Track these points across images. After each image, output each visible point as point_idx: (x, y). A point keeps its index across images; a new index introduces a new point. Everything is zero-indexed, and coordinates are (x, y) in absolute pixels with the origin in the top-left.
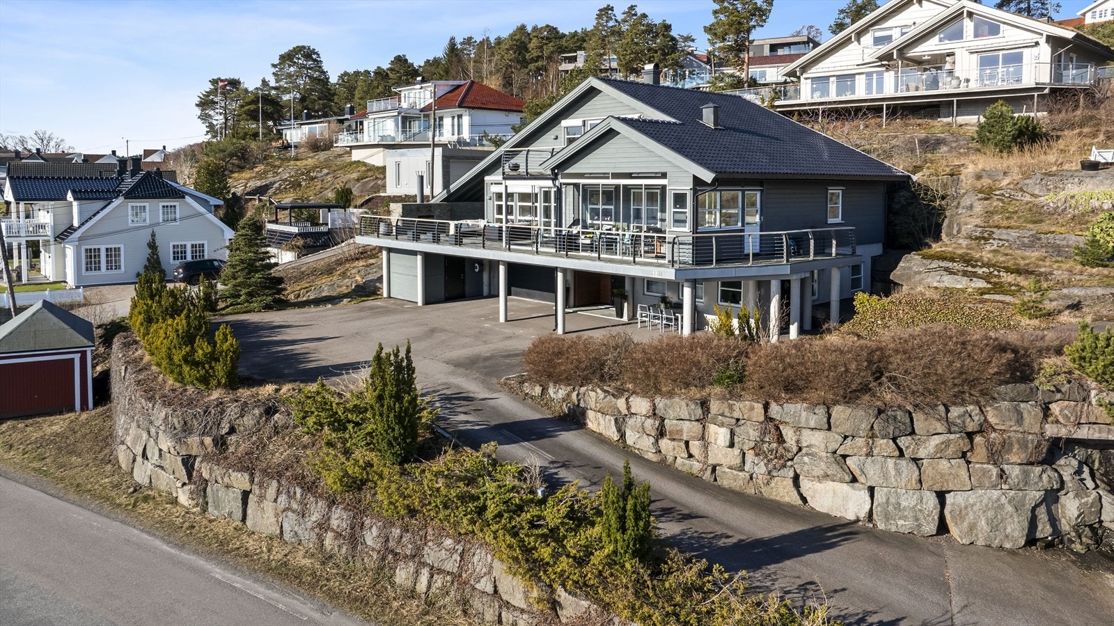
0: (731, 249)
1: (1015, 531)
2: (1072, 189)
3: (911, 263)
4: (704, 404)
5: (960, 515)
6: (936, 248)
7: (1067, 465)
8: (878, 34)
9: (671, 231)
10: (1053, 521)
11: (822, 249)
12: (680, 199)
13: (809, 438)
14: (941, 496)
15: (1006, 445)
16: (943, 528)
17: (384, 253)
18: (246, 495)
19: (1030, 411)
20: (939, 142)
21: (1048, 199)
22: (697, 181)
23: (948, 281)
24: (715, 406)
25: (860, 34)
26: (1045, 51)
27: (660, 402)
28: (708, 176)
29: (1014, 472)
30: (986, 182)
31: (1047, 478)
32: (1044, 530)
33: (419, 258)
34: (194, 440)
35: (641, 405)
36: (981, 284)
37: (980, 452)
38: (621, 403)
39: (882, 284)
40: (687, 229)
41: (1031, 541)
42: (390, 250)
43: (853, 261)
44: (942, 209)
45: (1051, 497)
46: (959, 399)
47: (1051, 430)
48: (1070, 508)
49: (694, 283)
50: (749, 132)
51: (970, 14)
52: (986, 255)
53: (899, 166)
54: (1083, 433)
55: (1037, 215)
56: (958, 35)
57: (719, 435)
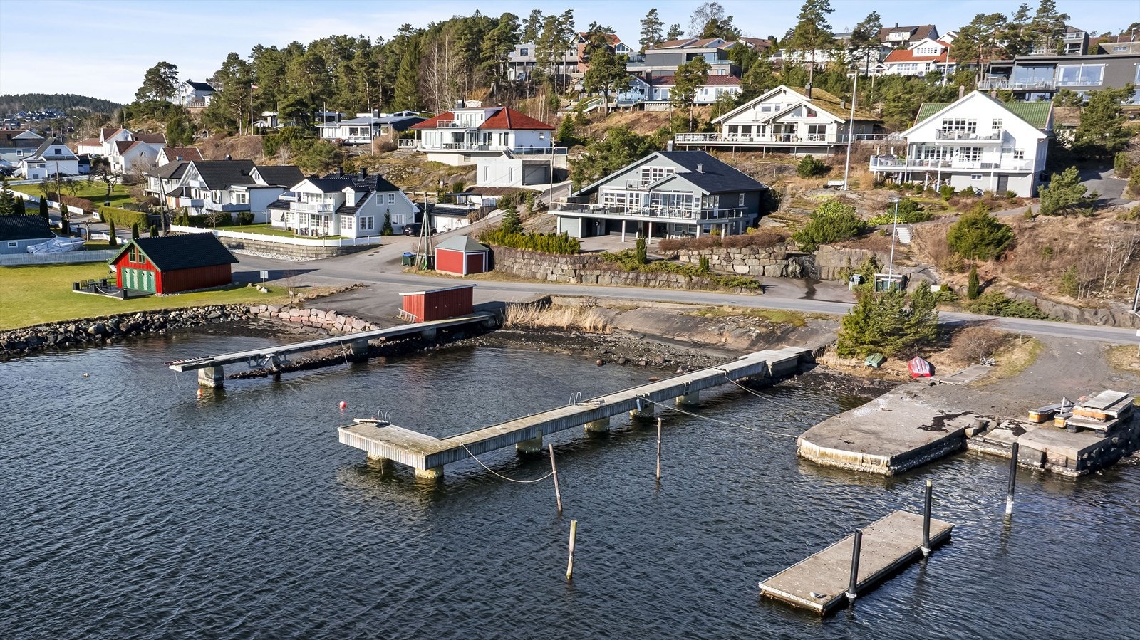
0: (711, 215)
1: (779, 273)
2: (819, 195)
3: (765, 219)
4: (712, 251)
5: (767, 271)
6: (773, 214)
7: (790, 260)
8: (764, 106)
9: (694, 209)
10: (787, 271)
11: (738, 214)
12: (697, 200)
13: (737, 256)
14: (764, 267)
15: (778, 255)
16: (764, 274)
17: (559, 218)
18: (598, 276)
19: (783, 248)
20: (786, 169)
21: (811, 198)
22: (703, 194)
23: (775, 224)
24: (715, 251)
25: (754, 105)
26: (835, 126)
27: (701, 251)
28: (708, 193)
29: (779, 261)
30: (794, 191)
31: (786, 262)
32: (785, 273)
33: (580, 219)
34: (577, 265)
35: (695, 252)
36: (784, 225)
37: (772, 257)
38: (690, 253)
39: (756, 225)
40: (699, 208)
41: (782, 275)
42: (562, 216)
43: (746, 219)
44: (780, 200)
45: (787, 266)
46: (769, 246)
47: (787, 252)
48: (790, 268)
49: (701, 225)
50: (713, 173)
51: (805, 106)
52: (787, 216)
53: (765, 182)
54: (793, 252)
55: (806, 203)
56: (800, 114)
57: (715, 257)
